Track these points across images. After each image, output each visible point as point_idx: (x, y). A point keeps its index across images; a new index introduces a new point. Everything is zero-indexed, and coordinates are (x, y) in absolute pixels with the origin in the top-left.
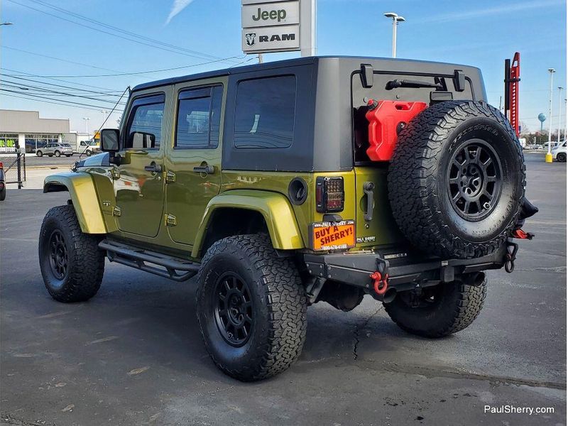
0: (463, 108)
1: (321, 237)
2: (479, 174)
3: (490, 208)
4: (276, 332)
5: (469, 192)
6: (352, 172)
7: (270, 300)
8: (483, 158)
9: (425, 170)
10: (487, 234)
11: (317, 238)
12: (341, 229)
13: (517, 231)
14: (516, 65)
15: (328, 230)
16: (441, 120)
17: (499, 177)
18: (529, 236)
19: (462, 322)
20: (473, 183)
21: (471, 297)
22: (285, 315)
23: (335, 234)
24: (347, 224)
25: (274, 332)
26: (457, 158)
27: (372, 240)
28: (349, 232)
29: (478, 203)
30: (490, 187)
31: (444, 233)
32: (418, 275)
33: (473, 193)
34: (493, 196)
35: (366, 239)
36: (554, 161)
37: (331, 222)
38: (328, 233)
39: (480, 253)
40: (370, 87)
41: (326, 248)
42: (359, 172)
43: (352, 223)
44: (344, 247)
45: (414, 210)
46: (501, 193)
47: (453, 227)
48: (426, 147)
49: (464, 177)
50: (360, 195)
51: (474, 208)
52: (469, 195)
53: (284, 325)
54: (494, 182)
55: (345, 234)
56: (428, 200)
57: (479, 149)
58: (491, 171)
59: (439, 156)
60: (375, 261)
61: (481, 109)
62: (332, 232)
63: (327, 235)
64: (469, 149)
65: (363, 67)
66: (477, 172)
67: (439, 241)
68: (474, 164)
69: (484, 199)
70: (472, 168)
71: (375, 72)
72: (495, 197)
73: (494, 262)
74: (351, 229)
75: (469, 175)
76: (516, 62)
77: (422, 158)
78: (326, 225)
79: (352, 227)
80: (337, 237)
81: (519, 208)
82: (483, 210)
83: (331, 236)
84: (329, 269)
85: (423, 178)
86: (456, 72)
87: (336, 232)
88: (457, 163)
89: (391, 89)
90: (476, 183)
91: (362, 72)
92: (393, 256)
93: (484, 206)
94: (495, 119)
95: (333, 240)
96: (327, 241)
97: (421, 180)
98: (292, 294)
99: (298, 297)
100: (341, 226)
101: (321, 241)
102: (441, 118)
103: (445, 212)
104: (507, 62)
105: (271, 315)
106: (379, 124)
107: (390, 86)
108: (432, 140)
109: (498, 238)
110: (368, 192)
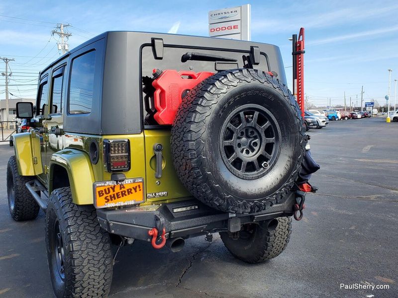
0: (236, 75)
1: (105, 195)
2: (258, 137)
3: (269, 167)
4: (77, 276)
5: (248, 152)
6: (142, 135)
7: (71, 248)
8: (261, 121)
9: (193, 133)
10: (263, 191)
11: (100, 196)
12: (127, 187)
13: (304, 185)
14: (301, 39)
15: (113, 189)
16: (211, 86)
17: (277, 139)
18: (313, 190)
19: (271, 253)
20: (252, 144)
21: (277, 234)
22: (86, 261)
23: (122, 192)
24: (134, 182)
25: (75, 276)
26: (232, 121)
27: (164, 195)
28: (138, 189)
29: (256, 163)
30: (269, 148)
31: (215, 191)
32: (205, 226)
33: (251, 154)
34: (272, 156)
35: (157, 194)
36: (391, 121)
37: (117, 181)
38: (114, 191)
39: (257, 209)
40: (161, 58)
41: (110, 205)
42: (148, 134)
43: (141, 180)
44: (132, 203)
45: (187, 171)
46: (279, 153)
47: (225, 186)
48: (195, 111)
49: (244, 139)
50: (150, 155)
51: (251, 167)
52: (247, 155)
53: (85, 270)
54: (273, 143)
55: (133, 191)
56: (197, 162)
57: (256, 114)
58: (269, 133)
59: (208, 120)
60: (153, 218)
61: (255, 75)
62: (117, 190)
63: (112, 193)
64: (245, 114)
65: (153, 40)
66: (256, 134)
67: (212, 199)
68: (251, 127)
69: (261, 159)
70: (250, 130)
71: (165, 46)
72: (274, 156)
73: (284, 211)
74: (139, 186)
75: (248, 137)
76: (301, 36)
77: (191, 122)
78: (111, 183)
79: (141, 185)
80: (123, 194)
81: (299, 166)
82: (262, 169)
83: (117, 194)
84: (111, 225)
85: (191, 141)
86: (252, 48)
87: (123, 189)
88: (232, 127)
89: (186, 61)
90: (255, 144)
91: (153, 45)
92: (184, 209)
93: (263, 165)
94: (270, 85)
95: (118, 197)
96: (113, 198)
97: (190, 143)
98: (95, 242)
99: (101, 244)
100: (128, 183)
101: (106, 198)
102: (211, 84)
103: (216, 173)
104: (294, 36)
105: (72, 261)
106: (163, 92)
107: (185, 59)
108: (200, 105)
109: (276, 194)
110: (157, 153)
